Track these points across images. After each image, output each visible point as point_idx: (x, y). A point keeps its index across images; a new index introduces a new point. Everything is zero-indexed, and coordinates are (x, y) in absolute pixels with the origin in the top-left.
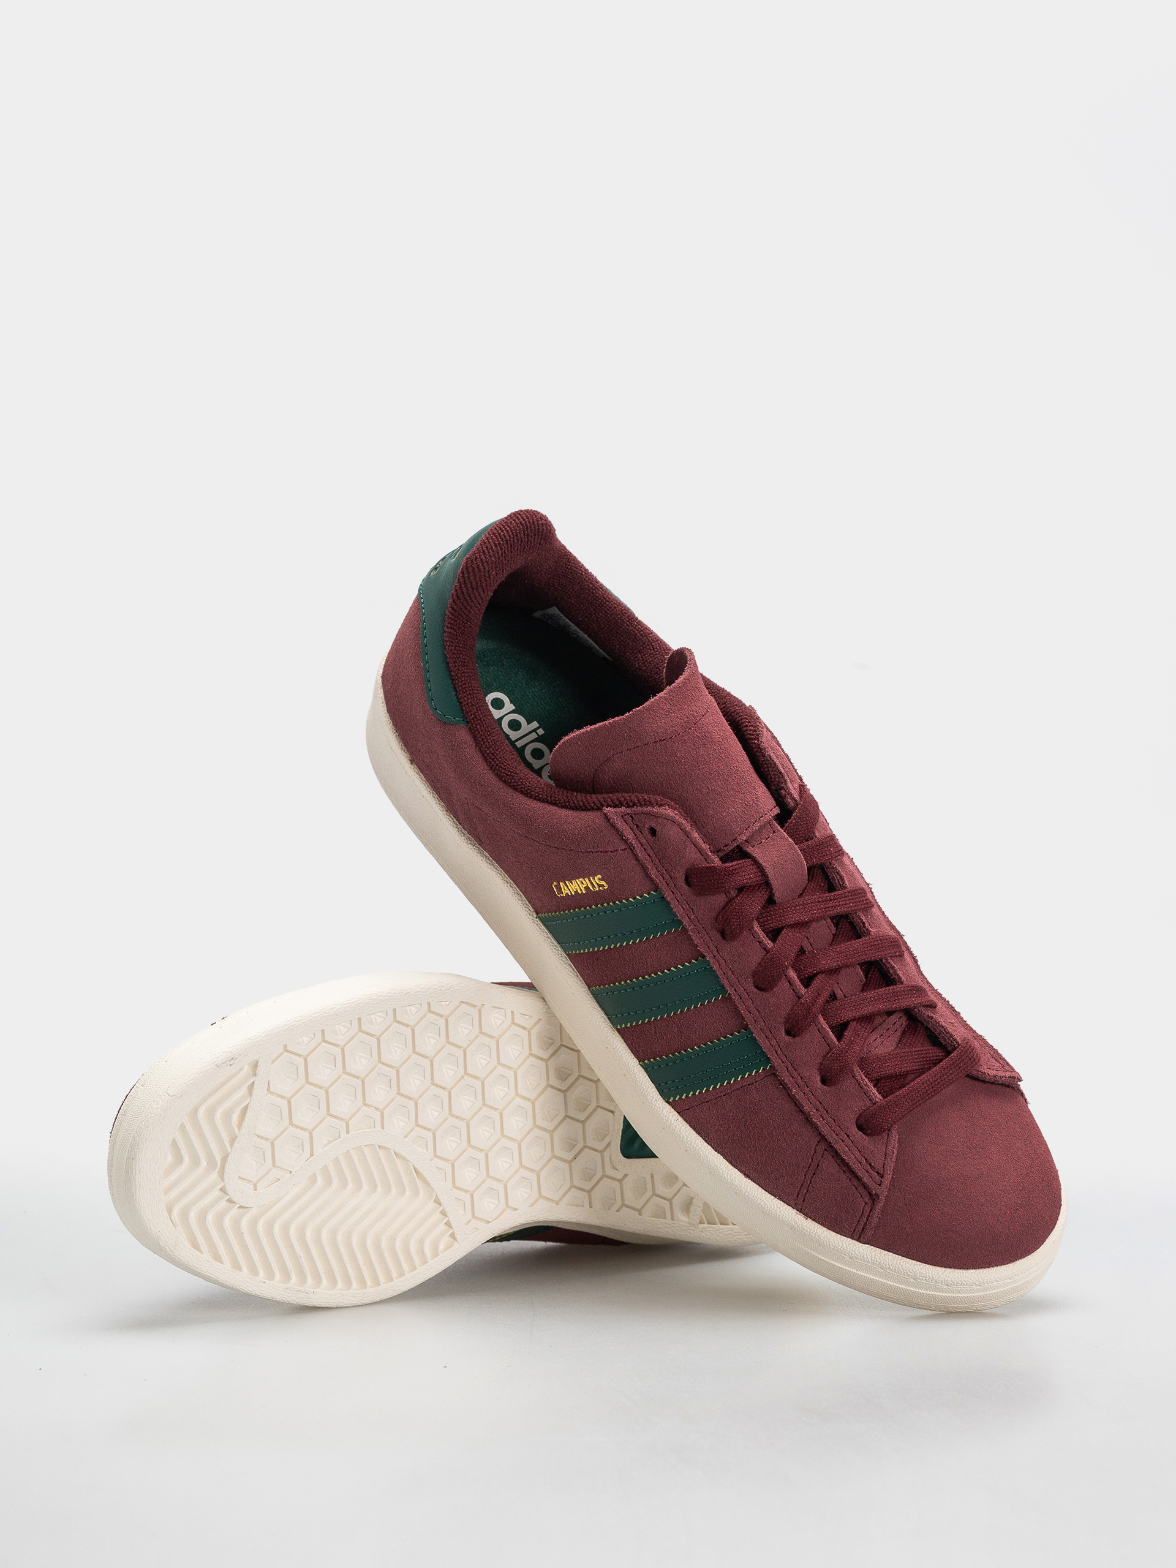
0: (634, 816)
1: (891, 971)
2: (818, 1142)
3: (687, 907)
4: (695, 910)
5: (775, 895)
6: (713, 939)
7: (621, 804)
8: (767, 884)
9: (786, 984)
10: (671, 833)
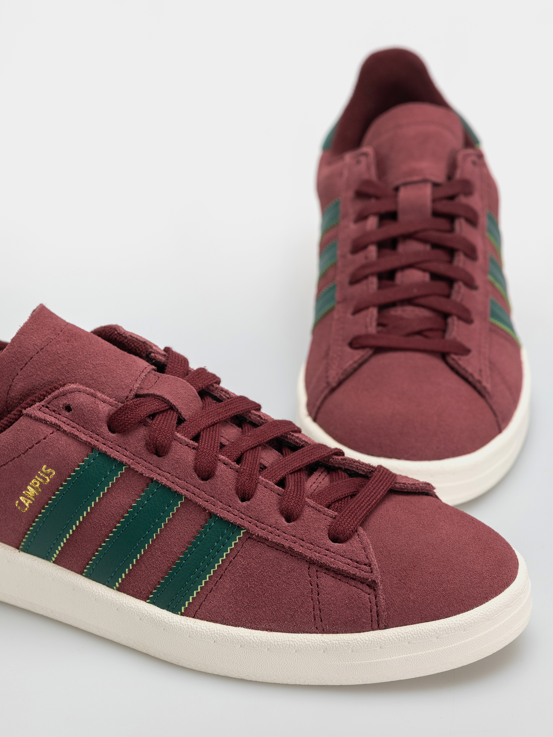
0: (48, 406)
1: (298, 441)
2: (309, 569)
3: (121, 449)
4: (128, 448)
5: (182, 414)
6: (152, 462)
7: (34, 402)
8: (172, 408)
9: (223, 466)
10: (82, 400)
